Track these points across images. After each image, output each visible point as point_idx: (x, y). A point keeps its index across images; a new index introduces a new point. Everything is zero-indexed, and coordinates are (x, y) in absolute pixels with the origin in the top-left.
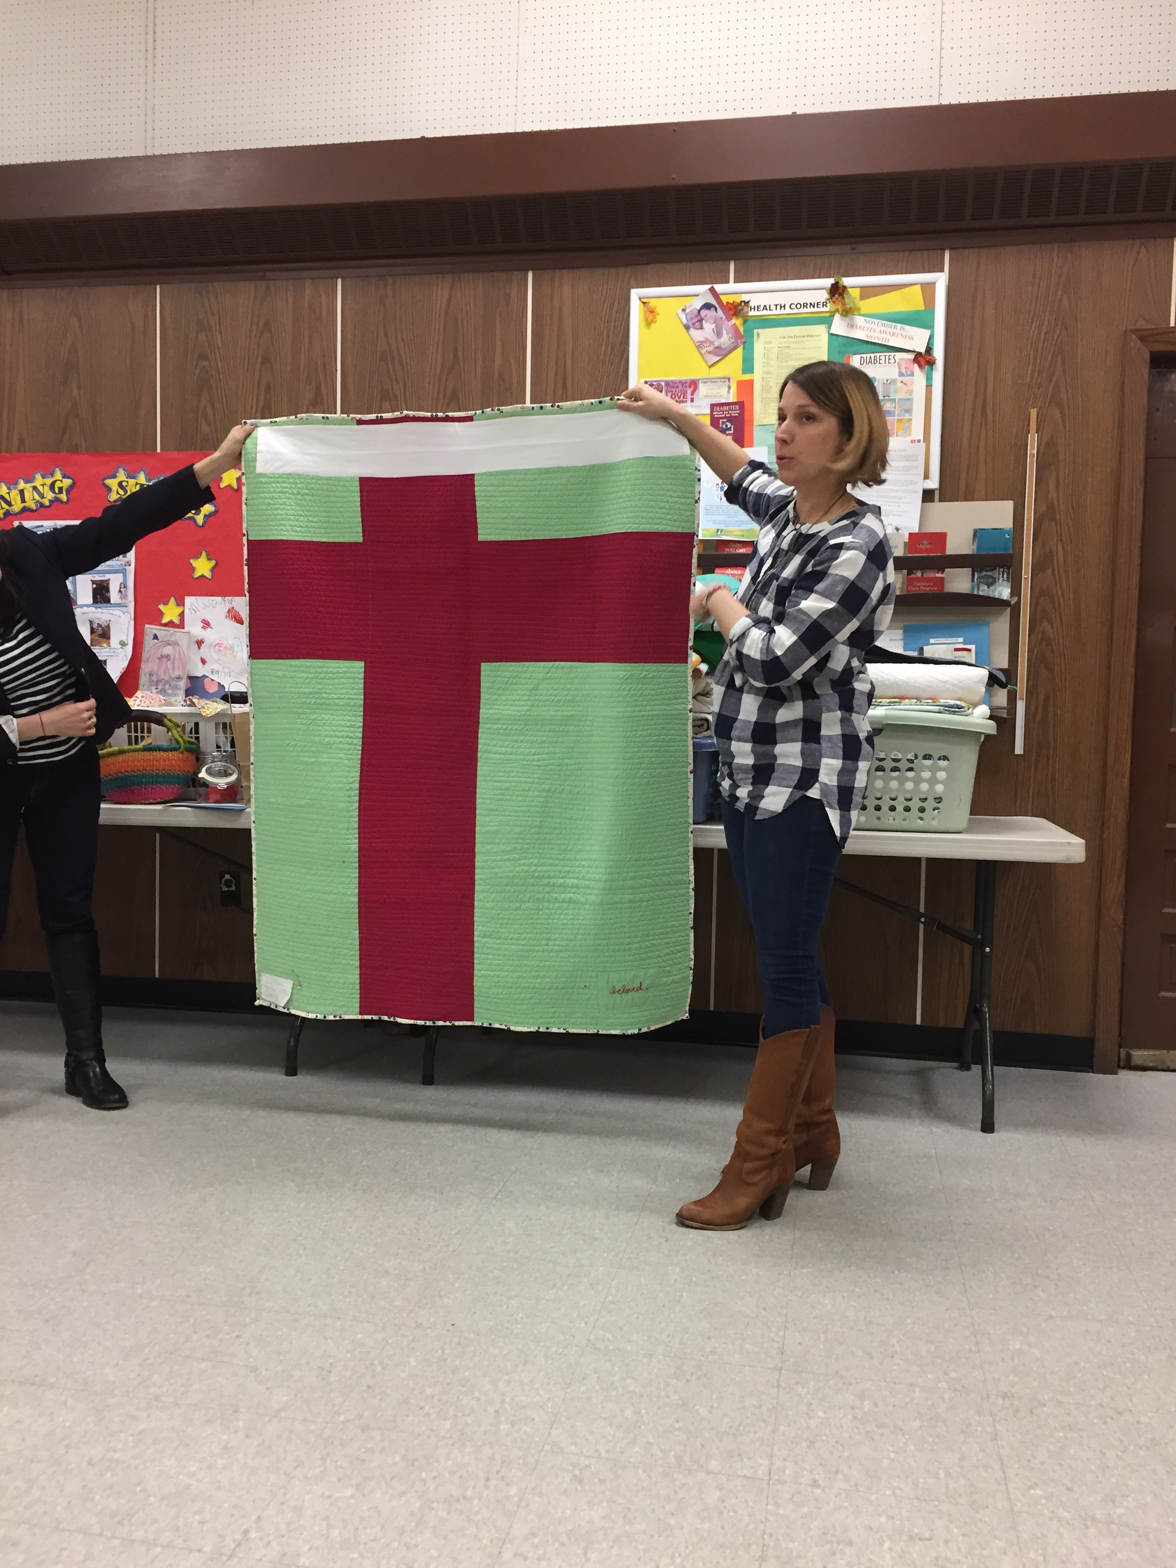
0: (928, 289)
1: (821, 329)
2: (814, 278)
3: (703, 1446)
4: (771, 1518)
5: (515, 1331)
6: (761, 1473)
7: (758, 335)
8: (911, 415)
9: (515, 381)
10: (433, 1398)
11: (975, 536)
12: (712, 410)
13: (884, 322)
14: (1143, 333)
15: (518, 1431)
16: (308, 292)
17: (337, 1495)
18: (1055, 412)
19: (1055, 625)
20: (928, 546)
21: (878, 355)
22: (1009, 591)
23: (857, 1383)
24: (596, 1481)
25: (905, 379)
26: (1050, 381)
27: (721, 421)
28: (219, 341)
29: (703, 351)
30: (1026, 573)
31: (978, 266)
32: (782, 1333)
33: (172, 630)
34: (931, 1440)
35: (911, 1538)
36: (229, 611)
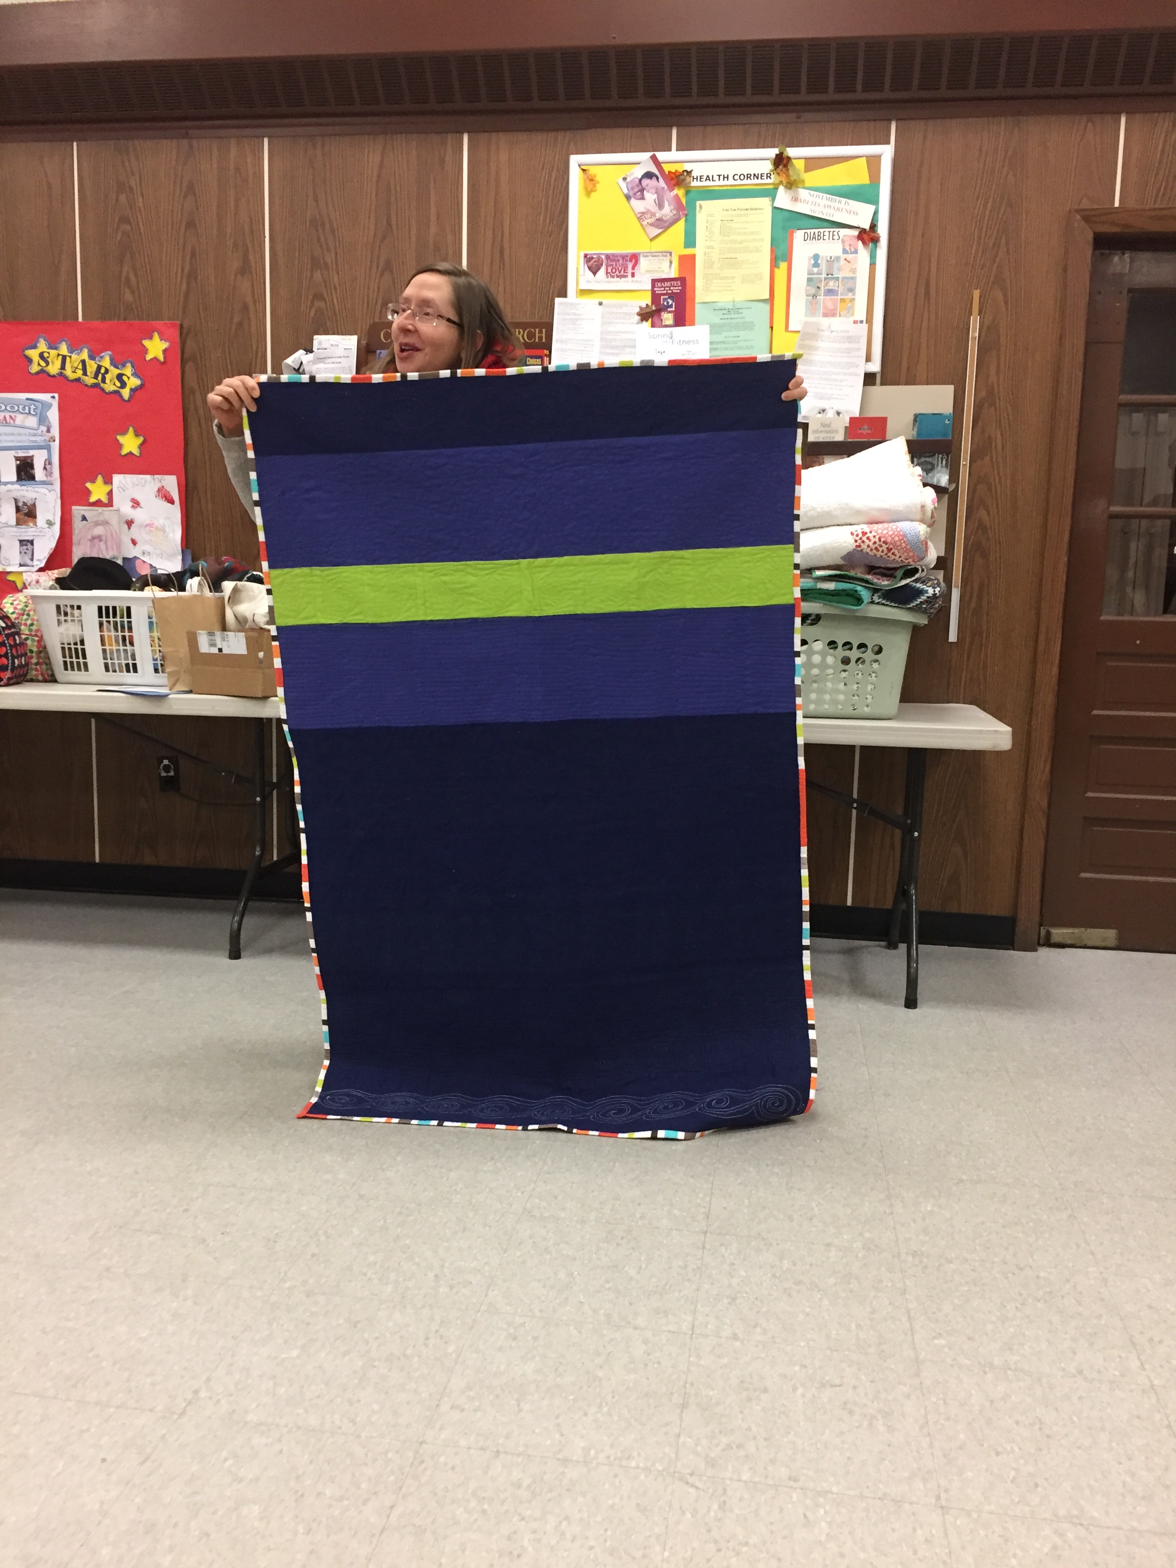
0: (874, 162)
1: (764, 203)
2: (757, 148)
3: (630, 1304)
4: (693, 1369)
5: (454, 1201)
6: (685, 1327)
7: (701, 207)
8: (854, 295)
9: (451, 252)
10: (375, 1264)
11: (915, 421)
12: (653, 286)
13: (828, 196)
14: (1086, 213)
15: (457, 1293)
16: (233, 151)
17: (283, 1356)
18: (999, 294)
19: (991, 514)
20: (869, 431)
21: (822, 230)
22: (947, 477)
23: (778, 1244)
24: (530, 1338)
25: (849, 257)
26: (995, 262)
27: (662, 297)
28: (141, 205)
29: (645, 223)
30: (965, 460)
31: (925, 138)
32: (708, 1199)
33: (100, 509)
34: (844, 1295)
35: (823, 1385)
36: (159, 490)
